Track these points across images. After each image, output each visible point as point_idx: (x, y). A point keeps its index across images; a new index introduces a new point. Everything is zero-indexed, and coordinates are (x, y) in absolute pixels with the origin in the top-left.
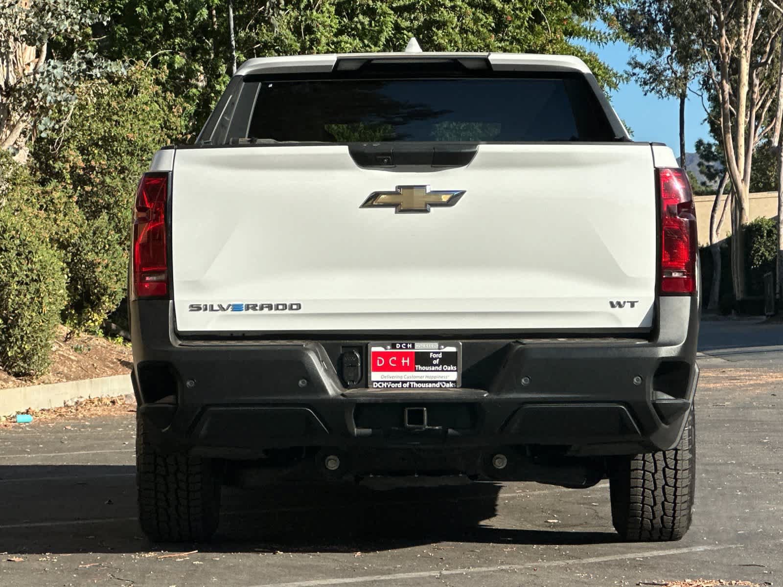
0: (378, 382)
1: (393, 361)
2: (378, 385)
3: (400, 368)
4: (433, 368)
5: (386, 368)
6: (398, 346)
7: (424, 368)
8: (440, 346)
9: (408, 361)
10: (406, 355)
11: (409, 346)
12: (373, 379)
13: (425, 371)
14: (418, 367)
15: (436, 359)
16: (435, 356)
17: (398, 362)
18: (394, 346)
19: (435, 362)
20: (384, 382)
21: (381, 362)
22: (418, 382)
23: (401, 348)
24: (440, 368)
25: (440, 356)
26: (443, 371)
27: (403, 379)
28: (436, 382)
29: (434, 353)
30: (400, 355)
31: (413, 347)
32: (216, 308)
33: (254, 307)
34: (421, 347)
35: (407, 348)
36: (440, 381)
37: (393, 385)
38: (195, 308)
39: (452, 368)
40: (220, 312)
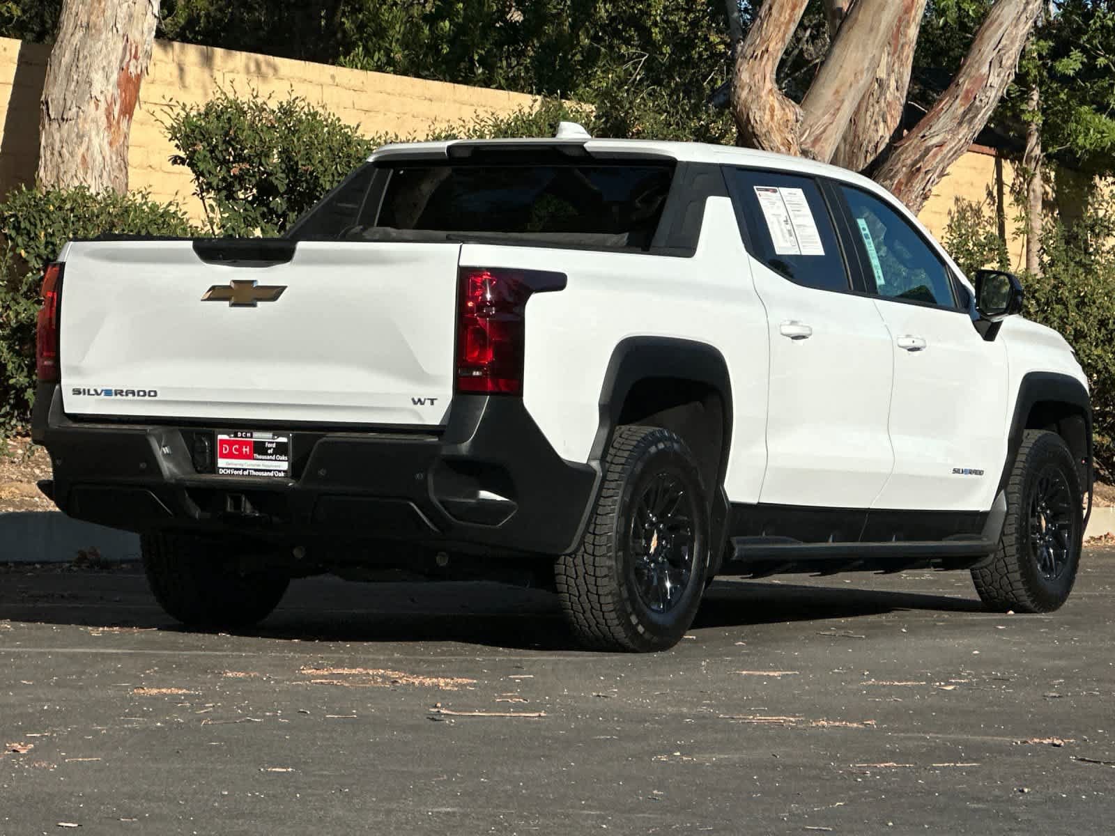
0: (223, 468)
1: (235, 449)
2: (223, 471)
3: (242, 456)
4: (269, 457)
5: (230, 456)
6: (239, 434)
7: (260, 457)
8: (274, 435)
9: (248, 450)
10: (246, 443)
11: (249, 435)
12: (219, 465)
13: (262, 460)
14: (256, 455)
15: (270, 448)
16: (270, 445)
17: (240, 450)
18: (236, 436)
19: (270, 451)
20: (228, 469)
21: (226, 449)
22: (256, 470)
23: (242, 437)
24: (273, 458)
25: (274, 445)
26: (276, 460)
27: (244, 467)
28: (270, 471)
29: (269, 442)
30: (242, 444)
31: (251, 437)
32: (92, 392)
33: (121, 392)
34: (259, 436)
35: (246, 437)
36: (275, 470)
37: (236, 472)
38: (77, 392)
39: (283, 458)
40: (96, 397)
